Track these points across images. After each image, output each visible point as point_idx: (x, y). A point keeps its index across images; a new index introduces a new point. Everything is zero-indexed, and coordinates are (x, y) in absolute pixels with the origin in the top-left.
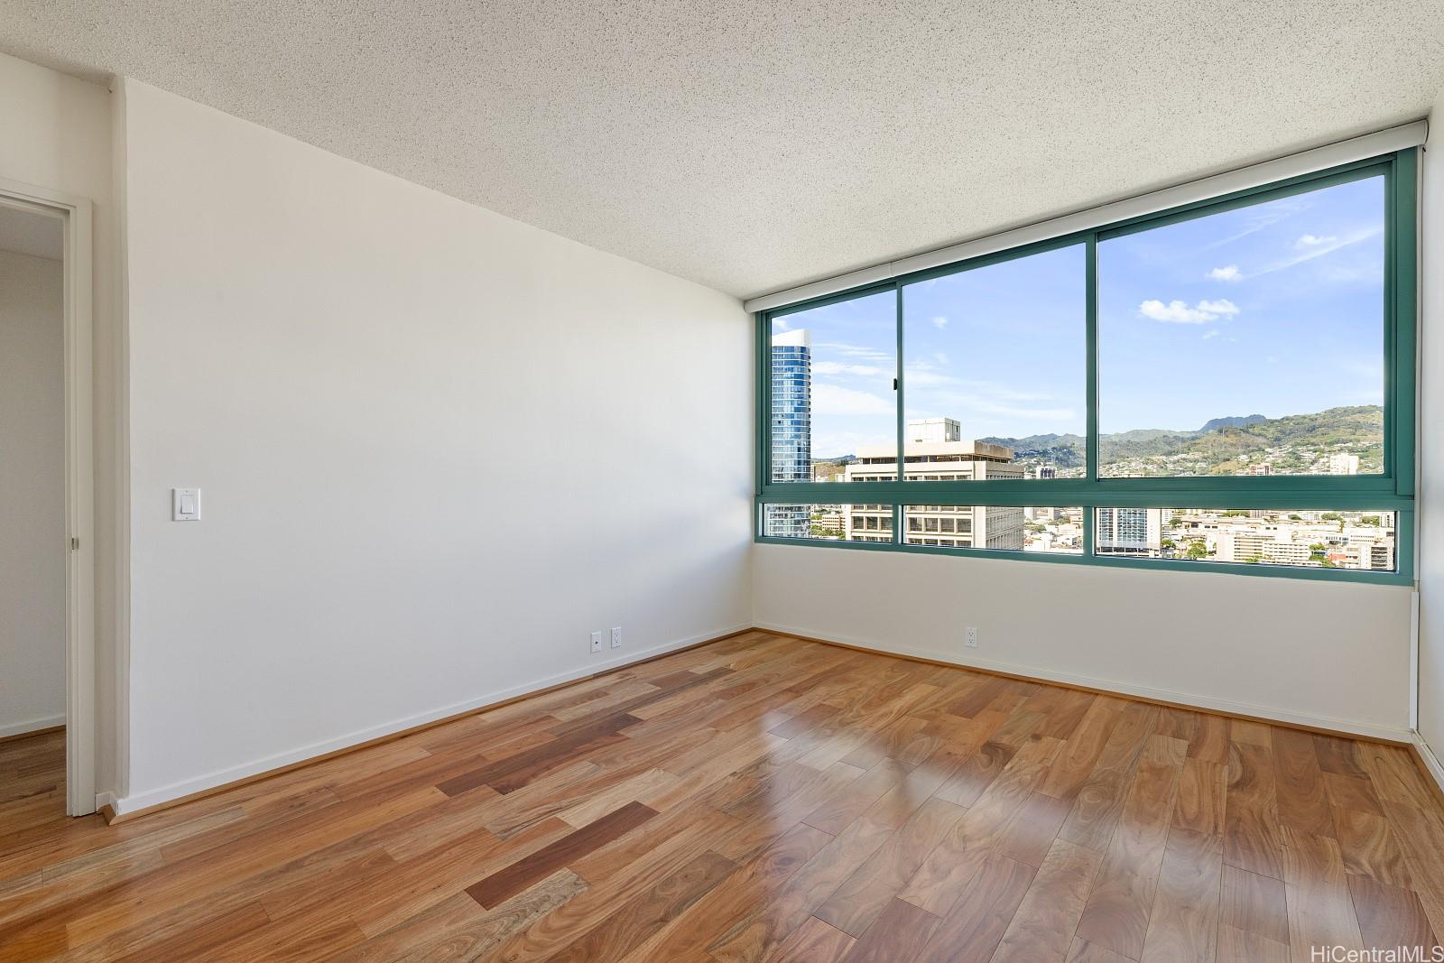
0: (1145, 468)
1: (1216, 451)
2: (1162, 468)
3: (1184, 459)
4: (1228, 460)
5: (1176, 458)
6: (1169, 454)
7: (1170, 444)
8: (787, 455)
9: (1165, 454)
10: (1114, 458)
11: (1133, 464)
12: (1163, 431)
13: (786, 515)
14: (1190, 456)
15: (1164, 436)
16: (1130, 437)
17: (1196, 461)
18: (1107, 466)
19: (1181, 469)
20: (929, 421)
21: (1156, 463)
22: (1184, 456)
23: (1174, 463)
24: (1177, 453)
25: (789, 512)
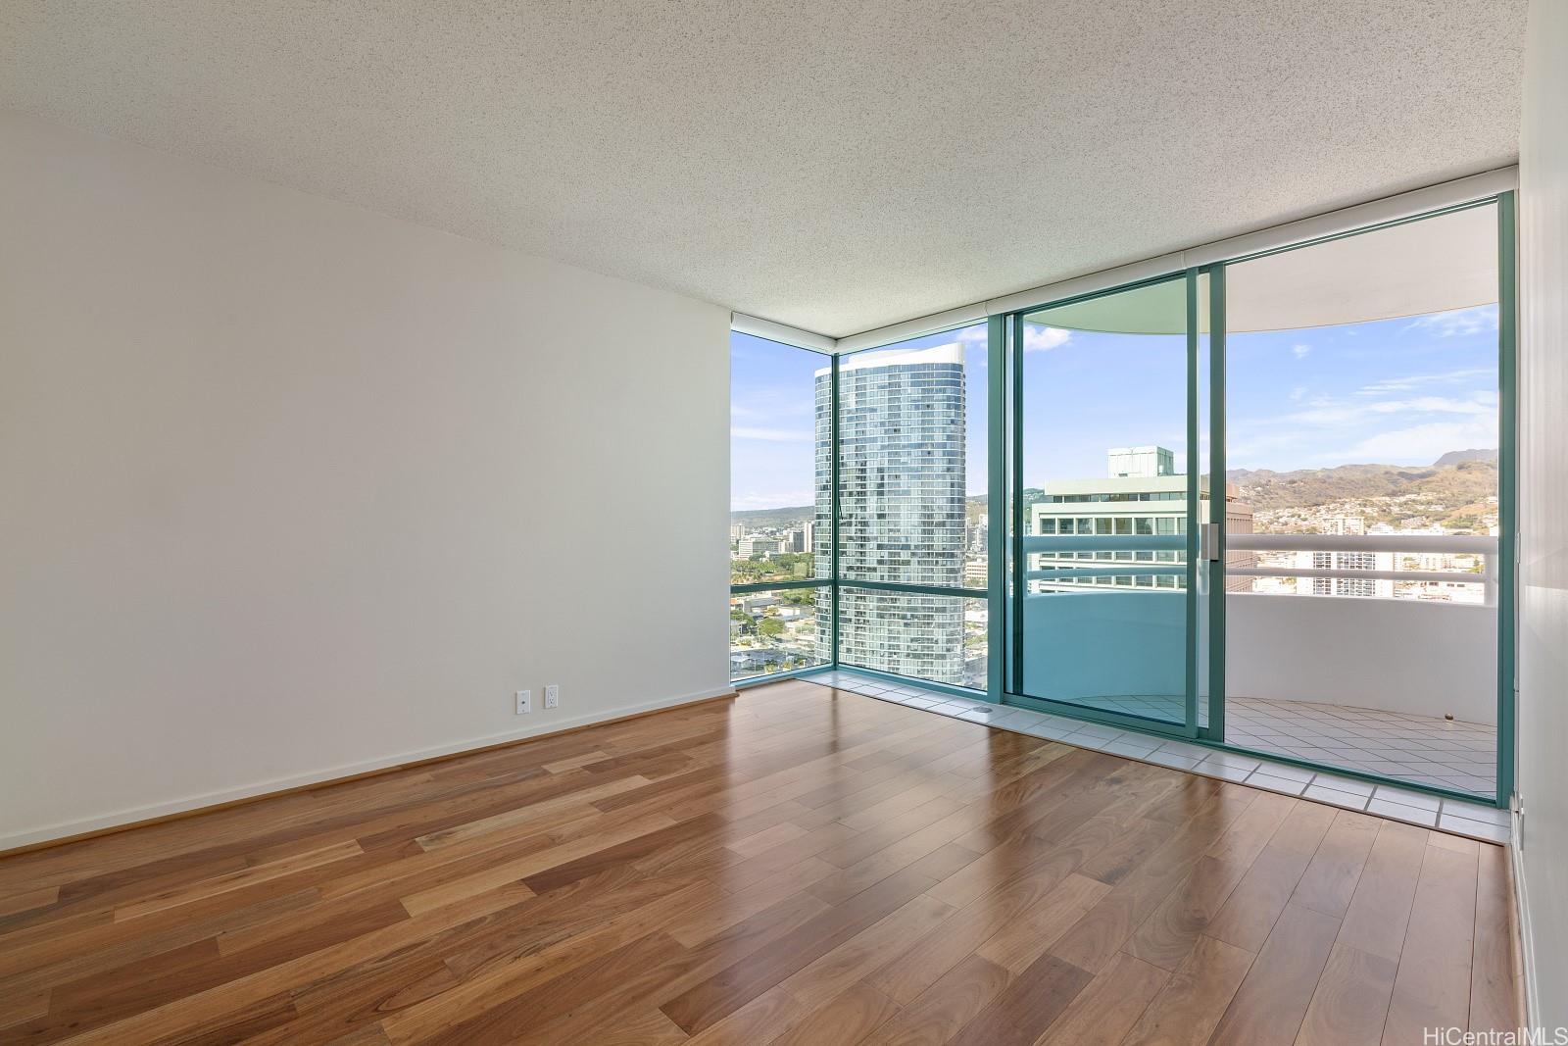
0: (1363, 512)
1: (1455, 491)
2: (1385, 511)
3: (1414, 501)
4: (1473, 502)
5: (1403, 499)
6: (1393, 494)
7: (1394, 482)
8: (937, 492)
9: (1387, 495)
10: (1320, 499)
11: (1347, 506)
12: (1385, 467)
13: (937, 562)
14: (1422, 498)
15: (1387, 473)
16: (1342, 475)
17: (1429, 503)
18: (1314, 509)
19: (1409, 513)
20: (1136, 450)
21: (1377, 506)
22: (1413, 497)
23: (1400, 505)
24: (1404, 493)
25: (940, 559)
